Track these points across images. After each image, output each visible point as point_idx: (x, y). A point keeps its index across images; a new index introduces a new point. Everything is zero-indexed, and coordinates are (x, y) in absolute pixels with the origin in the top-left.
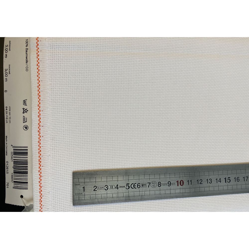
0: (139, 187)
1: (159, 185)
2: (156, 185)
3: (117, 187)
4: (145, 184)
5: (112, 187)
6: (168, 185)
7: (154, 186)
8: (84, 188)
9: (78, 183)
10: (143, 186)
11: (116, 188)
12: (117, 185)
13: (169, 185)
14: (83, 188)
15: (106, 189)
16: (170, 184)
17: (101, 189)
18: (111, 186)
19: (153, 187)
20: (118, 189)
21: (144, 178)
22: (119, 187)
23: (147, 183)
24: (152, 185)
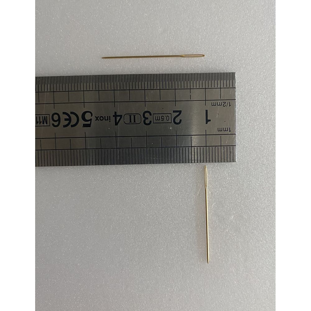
3: (118, 118)
5: (132, 119)
12: (116, 124)
17: (160, 115)
18: (135, 121)
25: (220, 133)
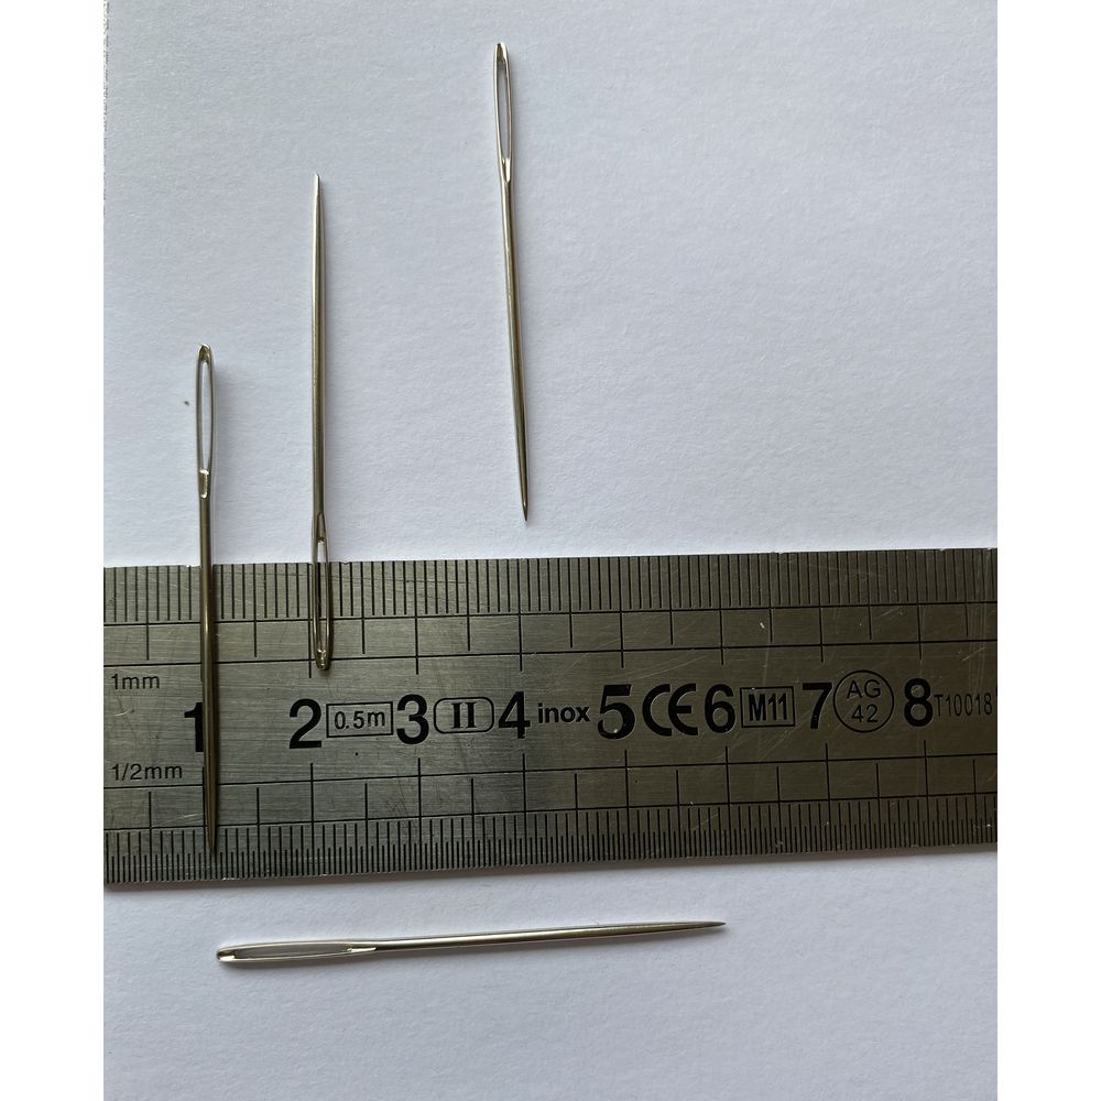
1: (918, 712)
2: (883, 705)
4: (783, 699)
5: (464, 715)
7: (866, 714)
8: (198, 712)
9: (141, 673)
11: (503, 723)
12: (518, 698)
14: (194, 719)
15: (413, 729)
18: (457, 707)
22: (531, 712)
24: (846, 705)
25: (150, 671)
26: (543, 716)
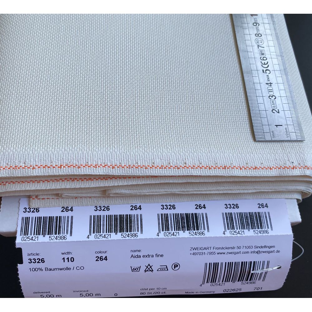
0: (265, 59)
1: (260, 35)
2: (260, 39)
3: (270, 84)
4: (261, 51)
5: (270, 91)
6: (257, 26)
7: (261, 41)
8: (277, 126)
9: (272, 134)
10: (263, 54)
11: (271, 86)
12: (267, 84)
13: (258, 24)
15: (274, 97)
16: (256, 23)
17: (275, 103)
19: (263, 43)
20: (272, 84)
21: (252, 53)
22: (269, 82)
23: (259, 49)
24: (260, 44)
25: (271, 132)
26: (269, 81)
